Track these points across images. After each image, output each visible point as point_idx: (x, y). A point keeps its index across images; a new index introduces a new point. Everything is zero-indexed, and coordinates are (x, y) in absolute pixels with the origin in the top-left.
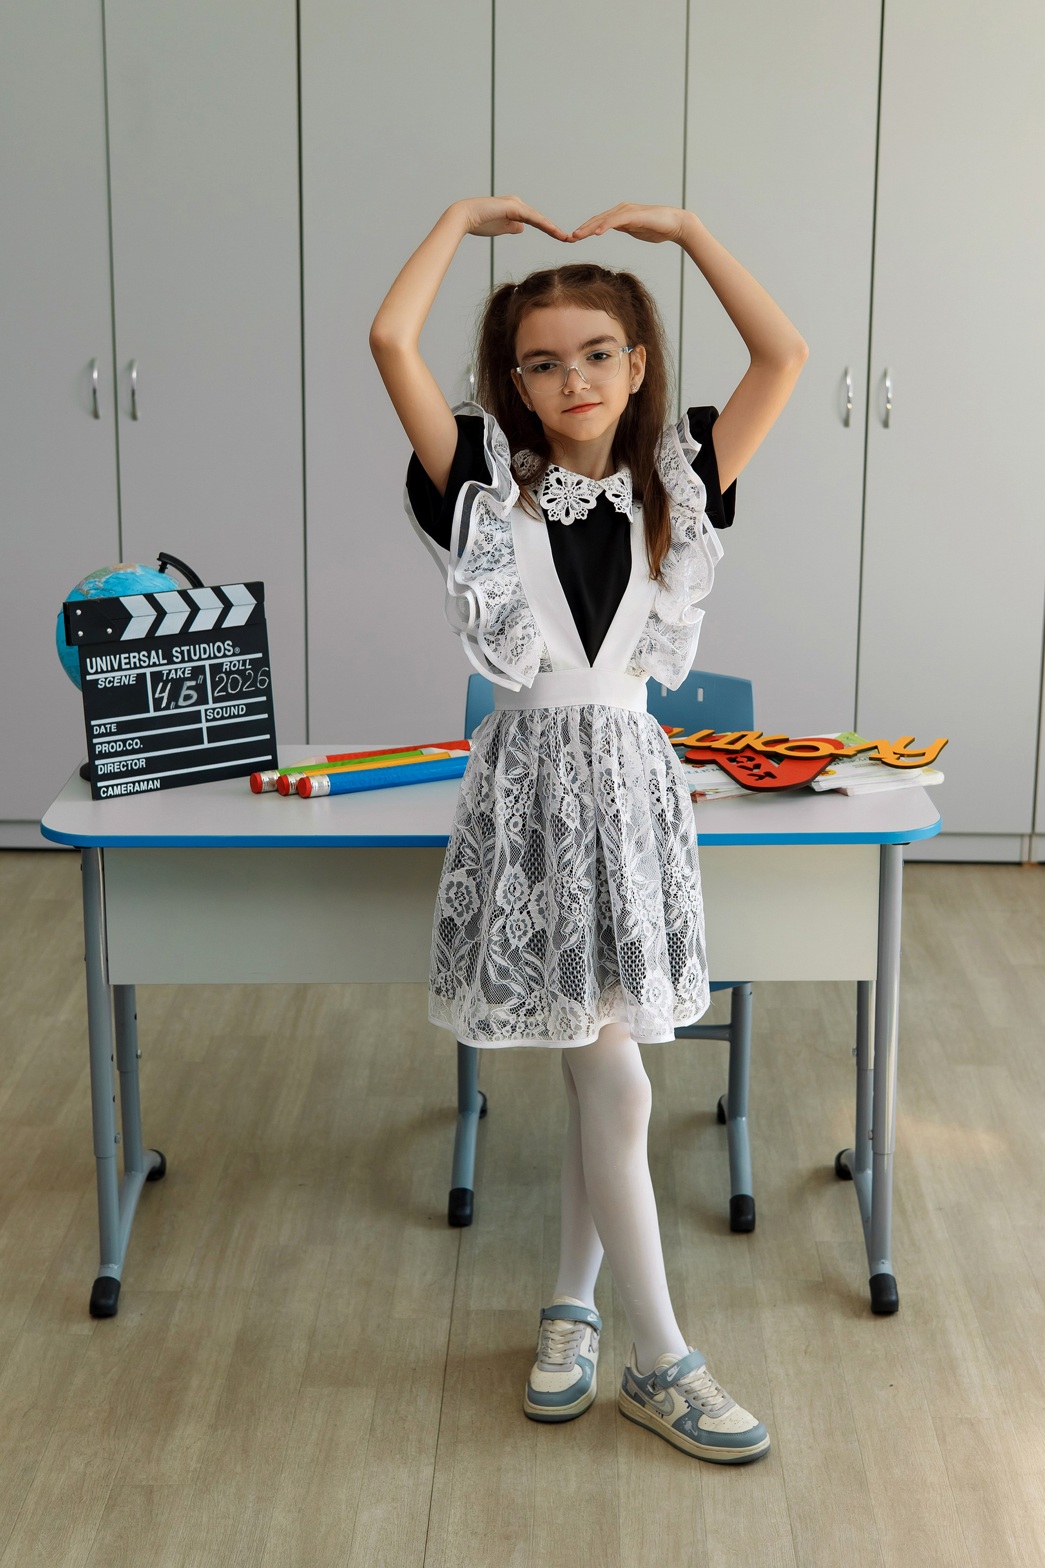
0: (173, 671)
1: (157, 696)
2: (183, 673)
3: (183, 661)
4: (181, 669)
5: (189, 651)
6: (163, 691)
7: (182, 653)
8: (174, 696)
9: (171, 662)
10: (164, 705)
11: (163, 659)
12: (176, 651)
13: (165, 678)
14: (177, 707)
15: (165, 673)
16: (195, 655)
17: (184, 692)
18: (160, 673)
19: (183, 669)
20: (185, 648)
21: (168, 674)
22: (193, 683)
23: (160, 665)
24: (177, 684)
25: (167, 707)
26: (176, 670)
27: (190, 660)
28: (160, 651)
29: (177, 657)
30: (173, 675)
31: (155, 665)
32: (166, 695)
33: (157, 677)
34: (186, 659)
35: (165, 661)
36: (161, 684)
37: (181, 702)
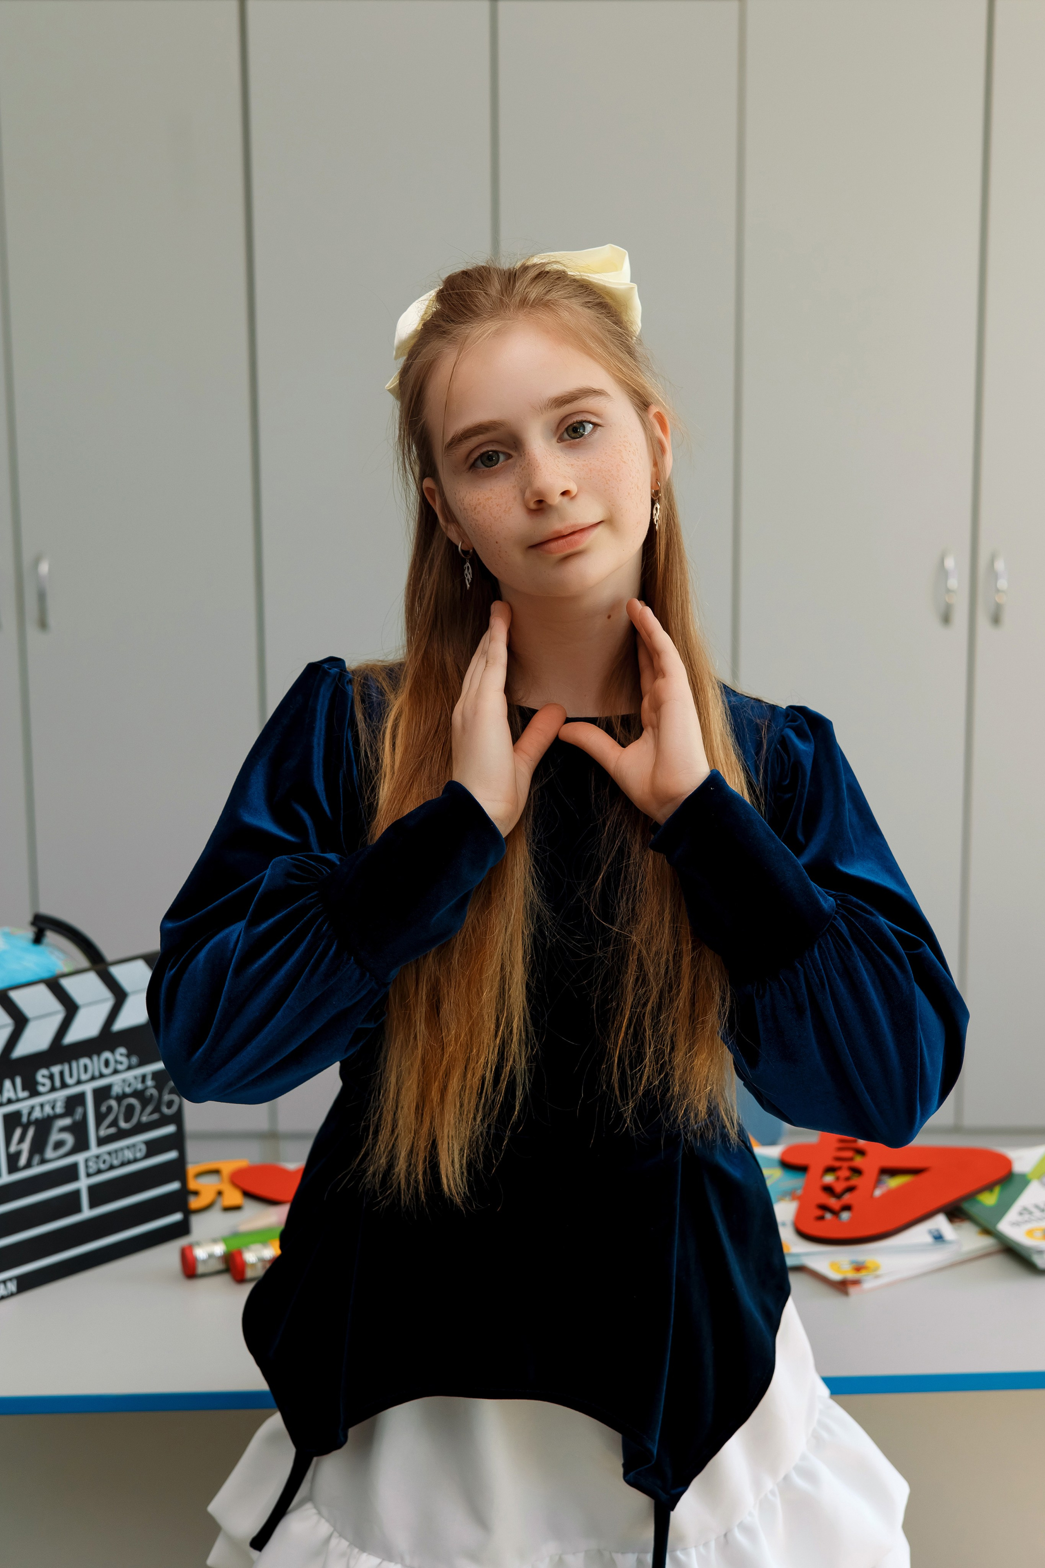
0: (38, 1109)
1: (13, 1149)
2: (53, 1108)
3: (53, 1089)
4: (48, 1102)
5: (62, 1074)
6: (22, 1140)
7: (51, 1077)
8: (38, 1147)
9: (34, 1093)
10: (23, 1161)
11: (24, 1089)
12: (44, 1076)
13: (24, 1119)
14: (43, 1161)
15: (25, 1112)
16: (71, 1076)
17: (55, 1137)
18: (17, 1114)
19: (52, 1105)
20: (56, 1069)
21: (30, 1114)
22: (67, 1121)
23: (18, 1100)
24: (44, 1126)
25: (28, 1165)
26: (42, 1106)
27: (64, 1085)
28: (18, 1081)
29: (44, 1085)
30: (37, 1114)
31: (10, 1101)
32: (26, 1147)
33: (12, 1121)
34: (58, 1083)
35: (26, 1094)
36: (18, 1133)
37: (49, 1153)
